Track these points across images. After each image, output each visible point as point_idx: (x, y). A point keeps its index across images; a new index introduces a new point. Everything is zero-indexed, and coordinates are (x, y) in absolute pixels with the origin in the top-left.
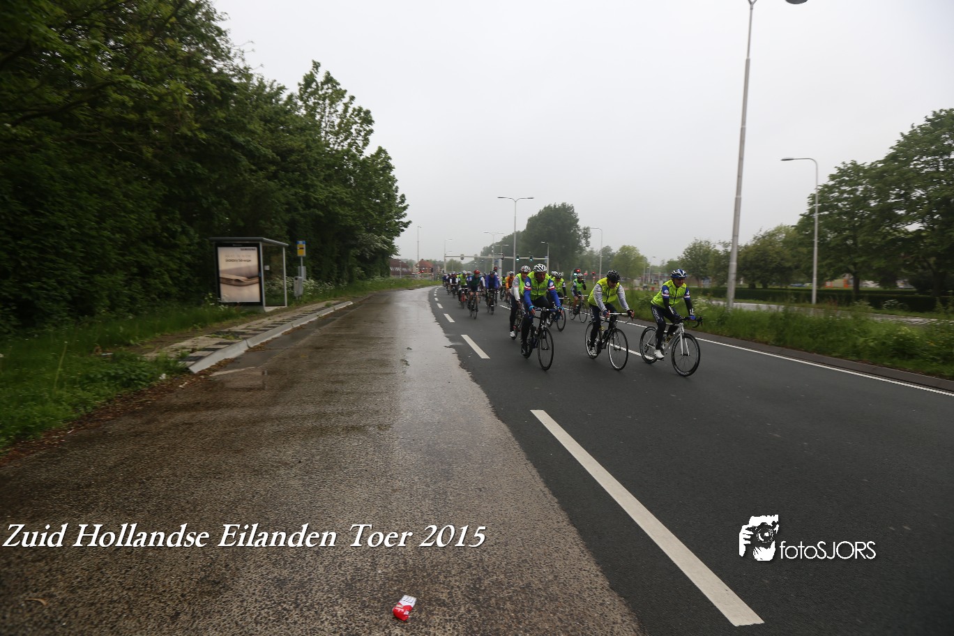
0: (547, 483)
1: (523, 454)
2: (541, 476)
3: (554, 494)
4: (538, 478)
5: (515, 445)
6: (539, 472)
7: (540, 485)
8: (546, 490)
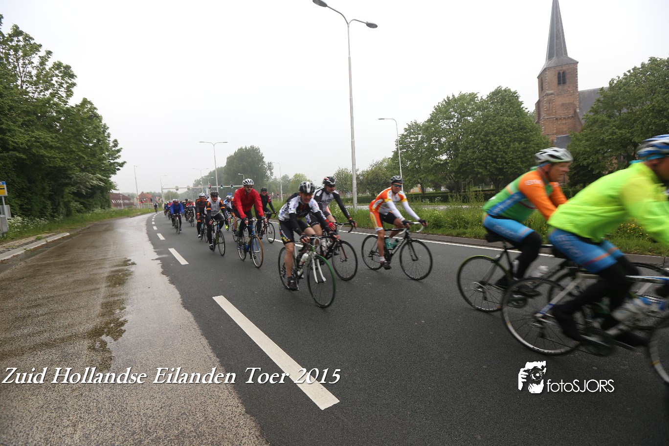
0: (214, 349)
1: (199, 332)
2: (211, 345)
3: (217, 357)
4: (207, 347)
5: (195, 325)
6: (209, 342)
7: (209, 352)
8: (212, 355)
